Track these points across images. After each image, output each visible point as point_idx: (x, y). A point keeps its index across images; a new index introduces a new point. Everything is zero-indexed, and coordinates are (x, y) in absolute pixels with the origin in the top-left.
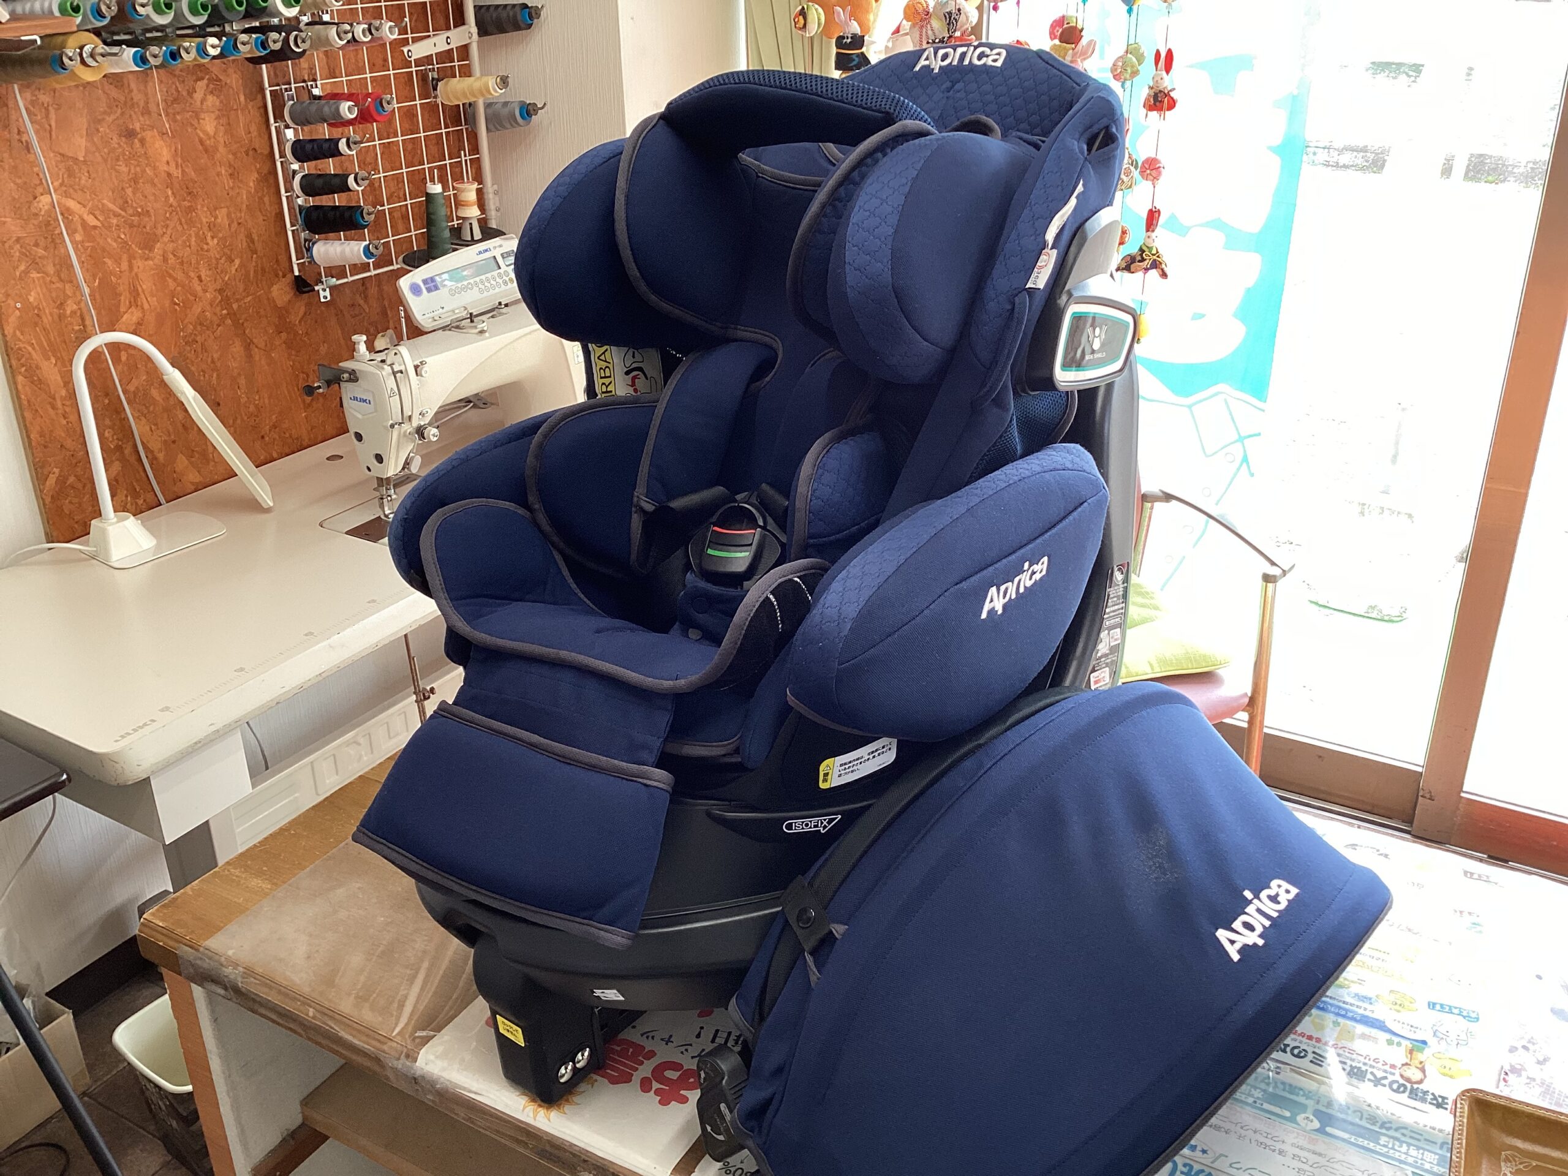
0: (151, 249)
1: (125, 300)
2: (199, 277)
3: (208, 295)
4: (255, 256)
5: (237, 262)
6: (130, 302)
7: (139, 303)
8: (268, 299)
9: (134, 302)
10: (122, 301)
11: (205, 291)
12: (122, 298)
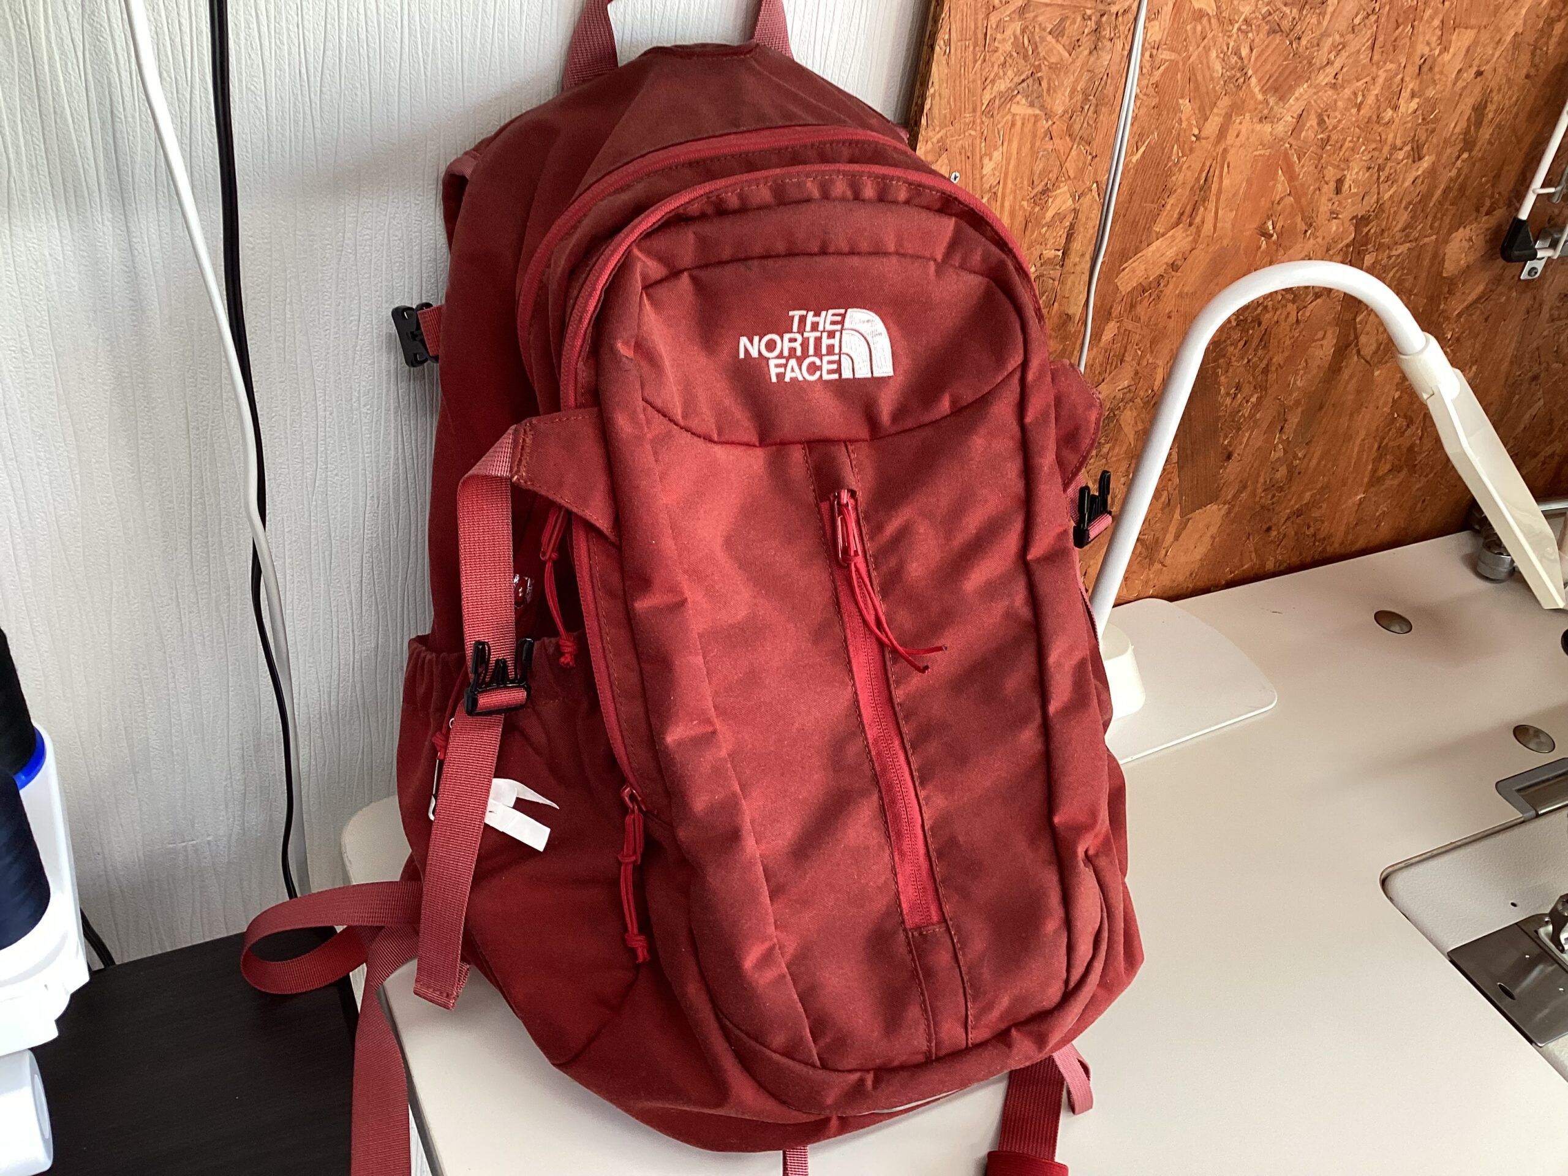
0: (1283, 98)
1: (1173, 205)
2: (1340, 182)
3: (1334, 226)
4: (1465, 155)
5: (1426, 163)
6: (1182, 214)
7: (1198, 220)
8: (1435, 256)
9: (1188, 217)
10: (1168, 207)
11: (1334, 215)
12: (1171, 201)
